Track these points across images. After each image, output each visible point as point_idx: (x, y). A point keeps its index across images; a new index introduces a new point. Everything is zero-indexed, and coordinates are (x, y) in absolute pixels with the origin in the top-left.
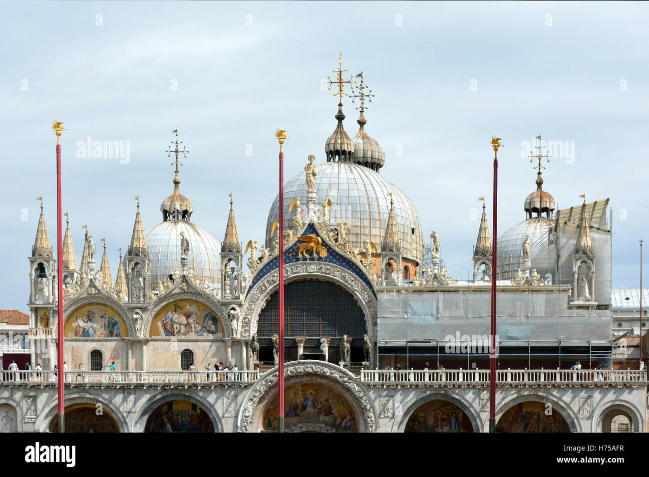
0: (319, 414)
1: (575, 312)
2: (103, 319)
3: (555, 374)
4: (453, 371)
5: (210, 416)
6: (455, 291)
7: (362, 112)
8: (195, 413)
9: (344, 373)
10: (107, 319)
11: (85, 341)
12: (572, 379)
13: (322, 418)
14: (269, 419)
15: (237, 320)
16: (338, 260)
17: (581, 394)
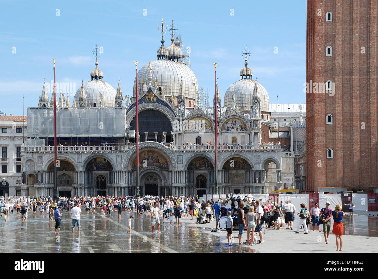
0: (154, 162)
5: (111, 164)
8: (105, 162)
9: (163, 146)
13: (155, 164)
16: (161, 103)
17: (256, 154)
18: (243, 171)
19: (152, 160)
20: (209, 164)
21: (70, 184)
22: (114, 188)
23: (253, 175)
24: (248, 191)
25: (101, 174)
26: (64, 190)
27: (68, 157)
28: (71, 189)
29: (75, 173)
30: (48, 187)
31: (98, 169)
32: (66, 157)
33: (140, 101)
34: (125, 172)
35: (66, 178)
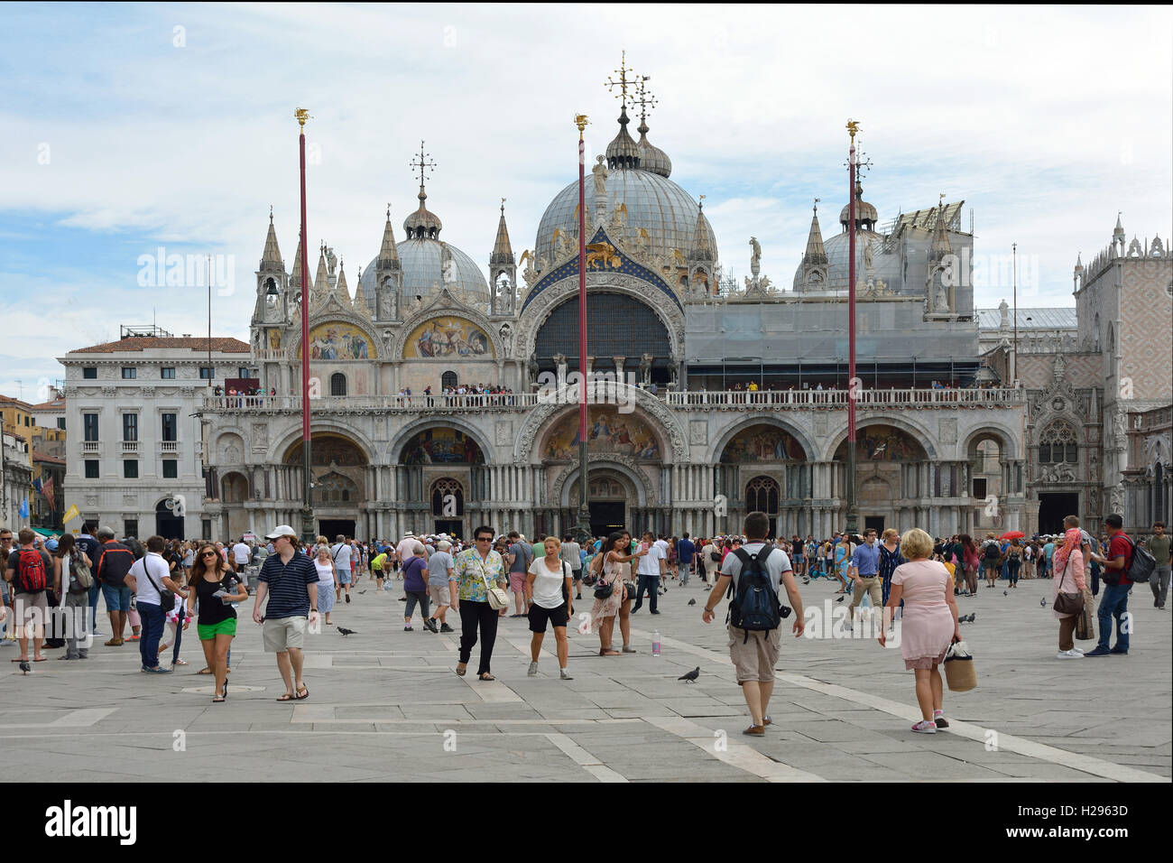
0: (613, 442)
1: (932, 325)
2: (347, 339)
3: (909, 394)
4: (781, 392)
5: (481, 446)
6: (781, 303)
7: (643, 119)
8: (460, 442)
9: (645, 395)
10: (351, 339)
11: (324, 363)
12: (930, 400)
13: (616, 446)
14: (552, 449)
15: (511, 338)
16: (634, 271)
17: (941, 416)
18: (897, 466)
19: (609, 434)
20: (788, 445)
21: (350, 500)
22: (490, 514)
23: (932, 475)
24: (913, 521)
25: (446, 476)
26: (334, 518)
27: (345, 427)
28: (356, 516)
29: (365, 473)
30: (286, 510)
31: (437, 460)
32: (337, 427)
33: (570, 267)
34: (523, 469)
35: (340, 486)
